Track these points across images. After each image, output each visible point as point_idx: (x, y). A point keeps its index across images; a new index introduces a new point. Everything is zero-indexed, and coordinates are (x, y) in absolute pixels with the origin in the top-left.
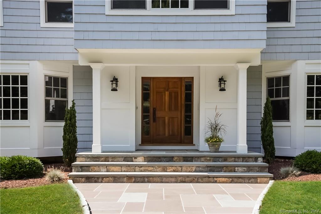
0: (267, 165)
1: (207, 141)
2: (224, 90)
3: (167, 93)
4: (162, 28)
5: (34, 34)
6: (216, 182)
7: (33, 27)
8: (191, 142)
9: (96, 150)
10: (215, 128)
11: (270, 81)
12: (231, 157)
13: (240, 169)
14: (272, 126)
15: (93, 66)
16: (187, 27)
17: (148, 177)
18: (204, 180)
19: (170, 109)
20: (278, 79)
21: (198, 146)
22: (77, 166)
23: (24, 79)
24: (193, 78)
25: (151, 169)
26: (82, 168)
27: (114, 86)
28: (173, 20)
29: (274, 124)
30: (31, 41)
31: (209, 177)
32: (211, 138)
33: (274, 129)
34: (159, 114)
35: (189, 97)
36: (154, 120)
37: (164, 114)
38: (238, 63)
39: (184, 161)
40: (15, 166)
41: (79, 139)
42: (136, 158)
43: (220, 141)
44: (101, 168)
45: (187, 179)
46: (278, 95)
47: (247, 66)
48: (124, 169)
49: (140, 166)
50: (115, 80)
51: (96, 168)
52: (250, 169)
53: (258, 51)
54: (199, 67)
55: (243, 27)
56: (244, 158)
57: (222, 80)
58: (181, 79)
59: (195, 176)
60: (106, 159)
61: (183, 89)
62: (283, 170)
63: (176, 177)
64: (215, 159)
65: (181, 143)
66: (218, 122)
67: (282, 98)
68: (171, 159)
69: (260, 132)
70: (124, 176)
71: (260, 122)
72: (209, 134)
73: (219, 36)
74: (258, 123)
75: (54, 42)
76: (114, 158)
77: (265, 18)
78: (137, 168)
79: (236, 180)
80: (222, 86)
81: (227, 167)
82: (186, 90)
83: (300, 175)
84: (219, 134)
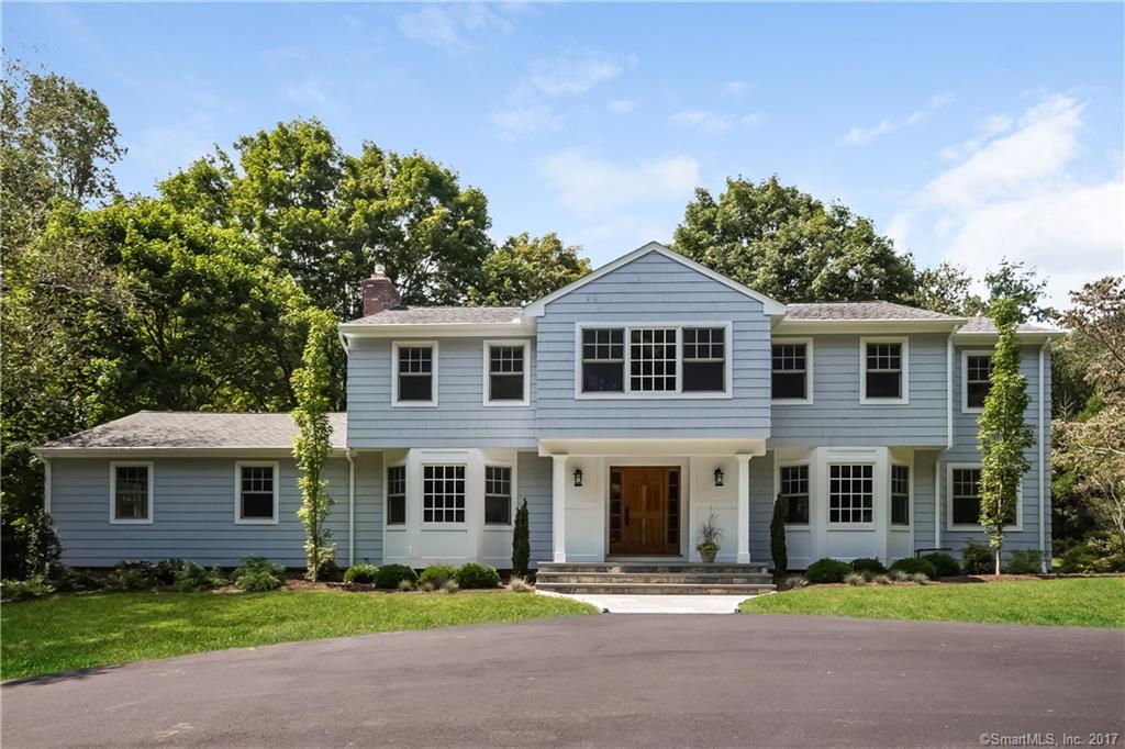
0: (771, 575)
1: (699, 548)
2: (721, 485)
3: (644, 488)
4: (644, 414)
5: (475, 416)
6: (709, 594)
7: (473, 406)
8: (677, 553)
9: (560, 557)
10: (709, 533)
11: (785, 472)
12: (728, 567)
13: (739, 580)
14: (783, 530)
15: (554, 457)
16: (673, 413)
17: (629, 588)
18: (695, 591)
19: (648, 507)
20: (795, 469)
21: (688, 556)
22: (541, 576)
23: (461, 472)
24: (679, 467)
25: (630, 580)
26: (548, 578)
27: (578, 480)
28: (657, 404)
29: (787, 527)
30: (472, 424)
31: (700, 588)
32: (704, 545)
33: (786, 535)
34: (633, 515)
35: (675, 493)
36: (627, 523)
37: (640, 515)
38: (739, 453)
39: (671, 572)
40: (473, 573)
41: (532, 548)
42: (611, 568)
43: (715, 549)
44: (571, 579)
45: (675, 591)
46: (795, 491)
47: (750, 456)
48: (598, 580)
49: (618, 577)
50: (578, 473)
51: (565, 579)
52: (750, 580)
53: (763, 440)
54: (688, 458)
55: (742, 413)
56: (744, 568)
57: (718, 472)
58: (663, 468)
59: (685, 588)
60: (575, 568)
61: (667, 480)
62: (789, 581)
63: (661, 588)
64: (709, 569)
65: (663, 553)
66: (714, 525)
67: (800, 494)
68: (654, 570)
69: (770, 538)
70: (600, 587)
71: (769, 525)
72: (702, 541)
73: (714, 423)
74: (767, 527)
75: (499, 424)
76: (584, 568)
77: (769, 393)
78: (614, 579)
79: (733, 591)
80: (719, 480)
81: (722, 578)
82: (671, 482)
83: (807, 585)
84: (714, 540)
